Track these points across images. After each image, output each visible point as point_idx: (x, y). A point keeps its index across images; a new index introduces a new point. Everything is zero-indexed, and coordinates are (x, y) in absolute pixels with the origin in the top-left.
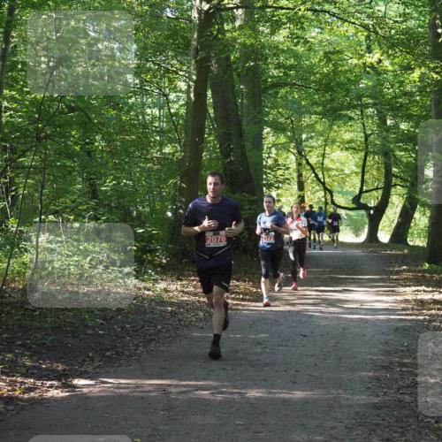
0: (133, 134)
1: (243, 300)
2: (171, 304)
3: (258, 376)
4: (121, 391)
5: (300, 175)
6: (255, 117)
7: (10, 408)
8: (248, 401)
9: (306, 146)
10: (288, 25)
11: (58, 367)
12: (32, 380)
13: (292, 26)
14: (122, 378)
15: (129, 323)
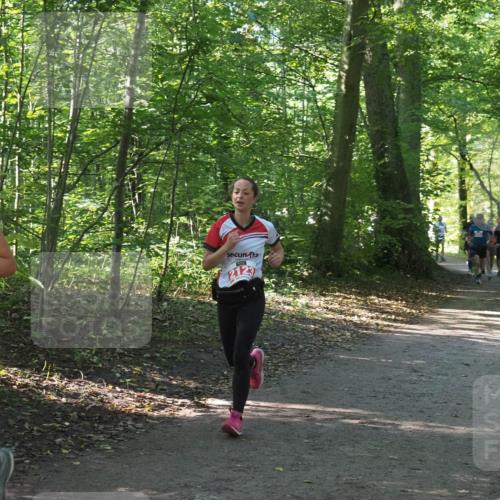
0: (275, 128)
1: (395, 321)
2: (315, 322)
3: (414, 406)
4: (260, 414)
5: (462, 182)
6: (413, 114)
7: (139, 425)
8: (403, 433)
9: (471, 149)
10: (455, 9)
11: (190, 384)
12: (162, 397)
13: (459, 10)
14: (261, 400)
15: (267, 340)
